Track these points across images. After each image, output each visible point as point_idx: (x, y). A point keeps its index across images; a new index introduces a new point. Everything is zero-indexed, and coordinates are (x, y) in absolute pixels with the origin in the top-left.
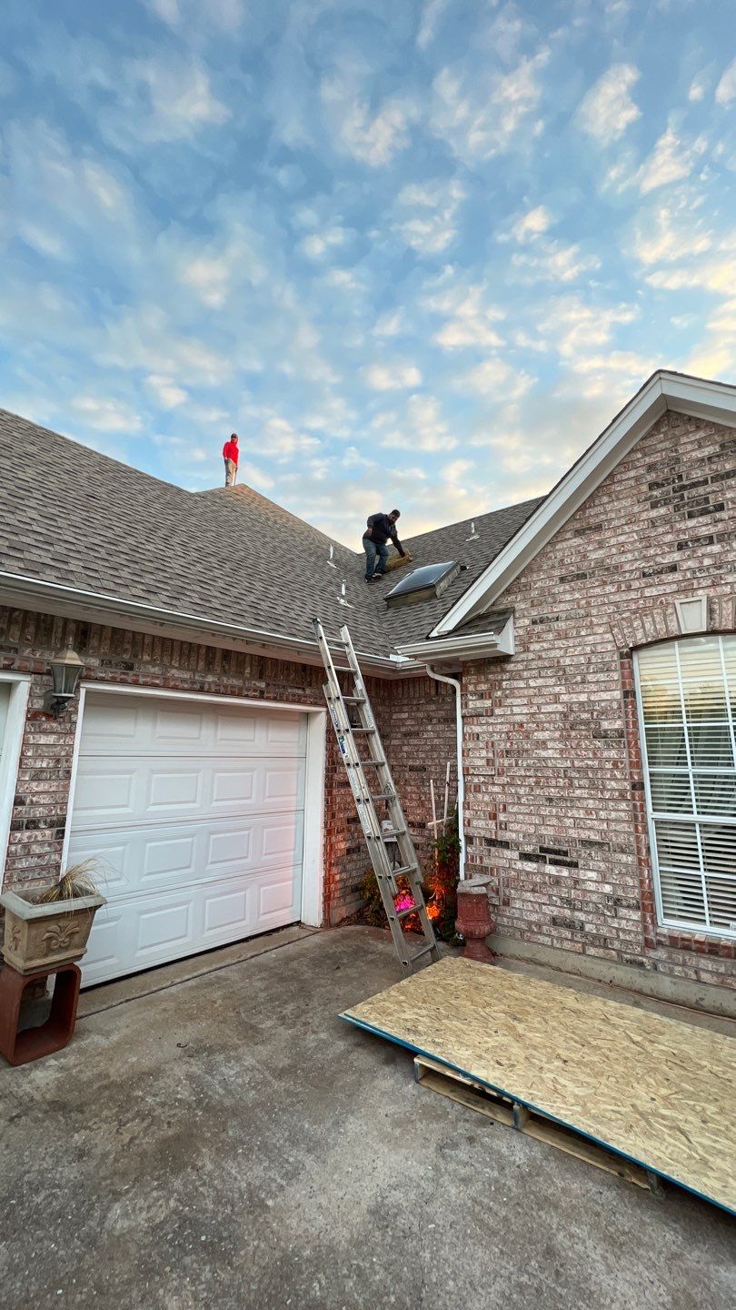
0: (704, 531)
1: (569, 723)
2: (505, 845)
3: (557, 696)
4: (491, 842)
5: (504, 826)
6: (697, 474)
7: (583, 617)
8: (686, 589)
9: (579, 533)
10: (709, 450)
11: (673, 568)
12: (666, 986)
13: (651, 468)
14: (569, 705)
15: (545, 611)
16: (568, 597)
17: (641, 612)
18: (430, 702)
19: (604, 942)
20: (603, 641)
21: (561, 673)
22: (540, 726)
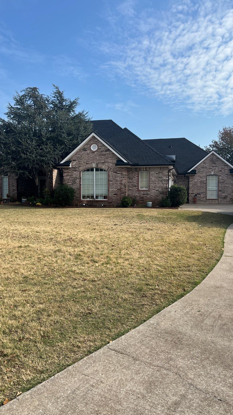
0: (214, 166)
1: (201, 182)
2: (193, 194)
3: (200, 180)
4: (192, 194)
5: (193, 192)
6: (214, 160)
7: (203, 172)
8: (212, 171)
9: (203, 163)
10: (215, 158)
11: (211, 168)
12: (207, 203)
13: (211, 158)
14: (201, 180)
15: (199, 171)
16: (202, 170)
17: (209, 172)
18: (181, 179)
19: (202, 201)
20: (204, 174)
21: (201, 177)
22: (198, 182)
